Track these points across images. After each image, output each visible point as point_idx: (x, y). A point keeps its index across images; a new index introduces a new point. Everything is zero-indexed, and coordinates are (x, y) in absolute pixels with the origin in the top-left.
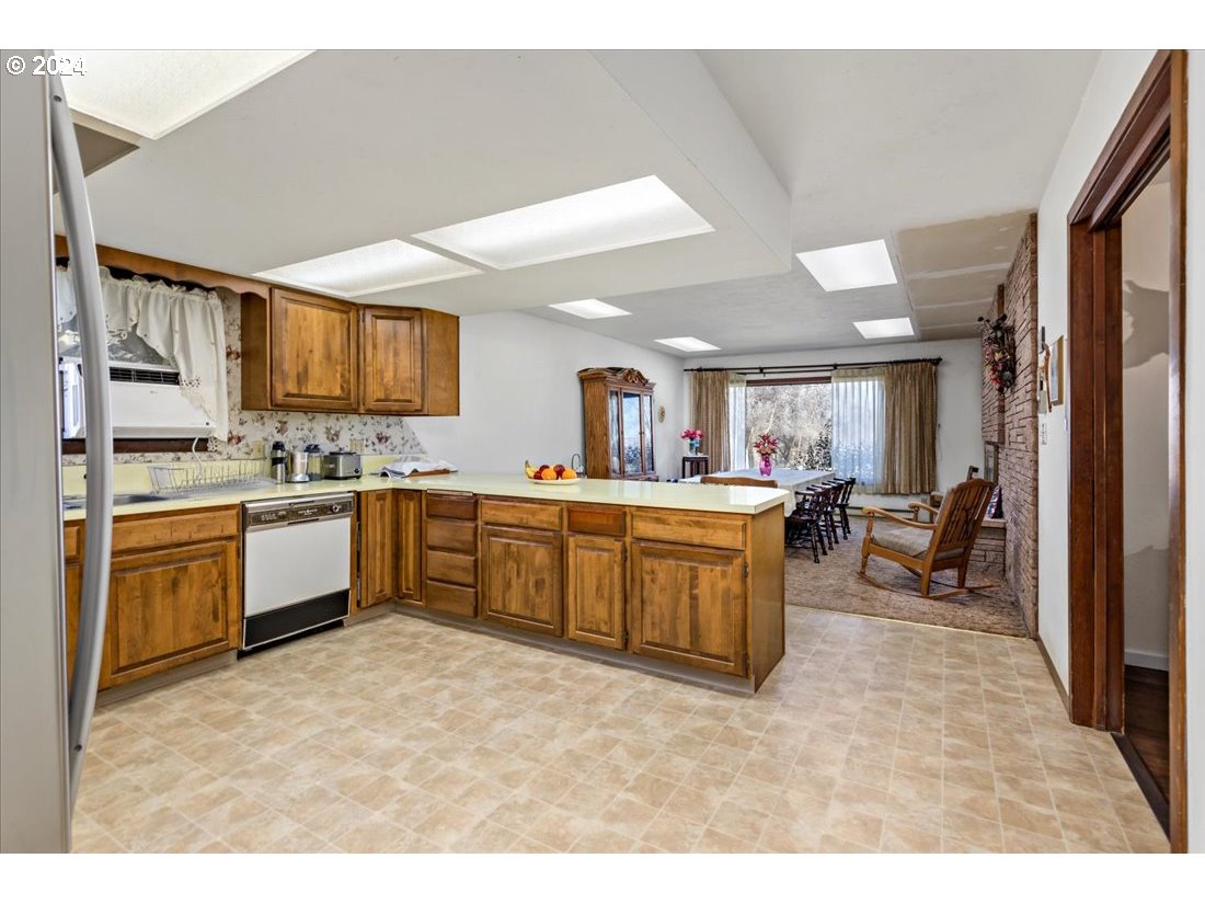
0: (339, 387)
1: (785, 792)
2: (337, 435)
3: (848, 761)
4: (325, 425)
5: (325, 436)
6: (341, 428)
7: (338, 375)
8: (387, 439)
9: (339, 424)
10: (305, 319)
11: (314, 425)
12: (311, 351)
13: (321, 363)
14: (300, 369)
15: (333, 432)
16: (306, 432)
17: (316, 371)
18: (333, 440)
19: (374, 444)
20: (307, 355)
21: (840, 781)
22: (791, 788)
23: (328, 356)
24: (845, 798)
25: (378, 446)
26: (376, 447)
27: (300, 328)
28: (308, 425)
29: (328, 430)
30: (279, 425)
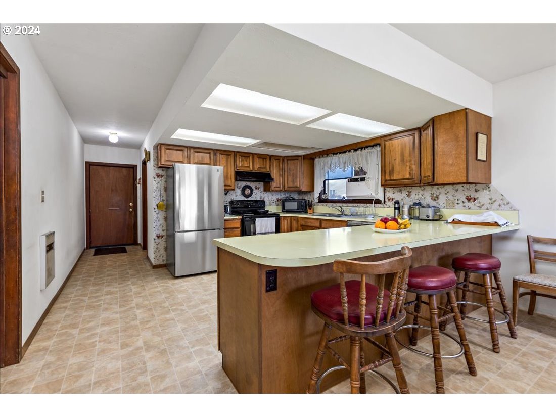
0: (408, 173)
1: (162, 338)
2: (437, 197)
3: (144, 363)
4: (430, 192)
5: (431, 197)
6: (440, 193)
7: (408, 168)
8: (475, 199)
9: (439, 191)
10: (392, 146)
11: (425, 192)
12: (395, 160)
13: (399, 163)
14: (391, 168)
15: (435, 195)
16: (420, 196)
17: (397, 168)
18: (435, 200)
19: (463, 202)
20: (393, 161)
21: (144, 353)
22: (161, 341)
23: (403, 160)
24: (138, 349)
25: (467, 204)
26: (465, 204)
27: (390, 151)
28: (421, 192)
29: (432, 195)
30: (408, 193)
